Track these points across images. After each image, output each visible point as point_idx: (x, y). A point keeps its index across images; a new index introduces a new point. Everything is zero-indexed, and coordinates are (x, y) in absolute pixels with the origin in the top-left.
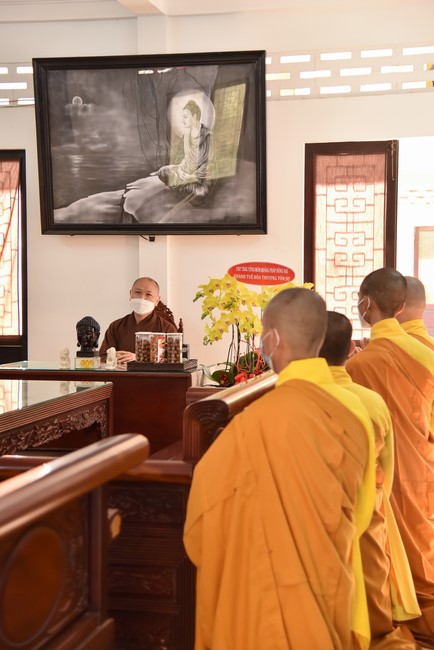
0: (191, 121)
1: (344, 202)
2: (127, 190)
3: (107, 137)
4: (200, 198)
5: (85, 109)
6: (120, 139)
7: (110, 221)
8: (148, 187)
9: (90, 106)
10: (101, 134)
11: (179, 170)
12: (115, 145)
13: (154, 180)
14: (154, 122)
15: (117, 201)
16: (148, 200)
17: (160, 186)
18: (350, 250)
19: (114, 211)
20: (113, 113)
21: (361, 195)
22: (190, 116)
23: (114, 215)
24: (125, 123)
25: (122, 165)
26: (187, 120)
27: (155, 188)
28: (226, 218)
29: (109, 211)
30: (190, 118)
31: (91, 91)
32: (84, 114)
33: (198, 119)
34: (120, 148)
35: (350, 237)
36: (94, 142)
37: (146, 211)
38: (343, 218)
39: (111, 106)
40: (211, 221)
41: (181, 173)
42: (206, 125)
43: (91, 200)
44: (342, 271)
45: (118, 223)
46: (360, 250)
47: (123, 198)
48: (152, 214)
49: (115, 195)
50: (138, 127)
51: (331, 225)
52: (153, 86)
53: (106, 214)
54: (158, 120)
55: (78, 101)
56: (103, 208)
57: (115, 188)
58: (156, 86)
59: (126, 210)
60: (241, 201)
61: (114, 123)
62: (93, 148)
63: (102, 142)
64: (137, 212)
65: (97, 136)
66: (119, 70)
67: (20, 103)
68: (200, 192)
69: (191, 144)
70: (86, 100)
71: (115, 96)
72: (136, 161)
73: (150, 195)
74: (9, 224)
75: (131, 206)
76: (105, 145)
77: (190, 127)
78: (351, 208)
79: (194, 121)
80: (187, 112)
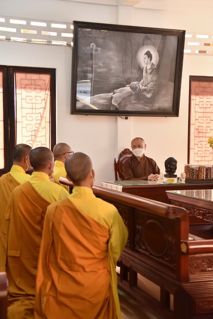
0: (147, 60)
1: (202, 103)
2: (114, 93)
3: (106, 66)
4: (148, 98)
5: (96, 50)
6: (113, 67)
7: (105, 108)
8: (124, 92)
9: (99, 49)
10: (103, 63)
11: (140, 84)
12: (110, 70)
13: (128, 89)
14: (130, 60)
15: (109, 98)
16: (124, 99)
17: (130, 92)
18: (205, 125)
19: (107, 103)
20: (110, 53)
21: (209, 100)
22: (147, 58)
23: (107, 105)
24: (116, 59)
25: (113, 80)
26: (146, 60)
27: (128, 93)
28: (159, 109)
29: (105, 103)
30: (147, 59)
31: (100, 41)
32: (96, 53)
33: (151, 60)
34: (112, 72)
35: (205, 119)
36: (100, 67)
37: (123, 104)
38: (202, 110)
39: (110, 50)
40: (152, 110)
41: (141, 86)
42: (154, 63)
43: (95, 97)
44: (201, 135)
45: (108, 109)
46: (208, 125)
47: (112, 97)
48: (125, 106)
49: (108, 95)
50: (122, 61)
51: (197, 113)
52: (131, 41)
53: (103, 105)
54: (132, 59)
55: (93, 46)
56: (102, 101)
57: (109, 92)
58: (132, 42)
59: (113, 103)
60: (166, 101)
61: (111, 59)
62: (99, 70)
63: (104, 68)
64: (119, 104)
65: (101, 65)
66: (115, 32)
67: (53, 43)
68: (149, 96)
69: (146, 72)
70: (98, 46)
71: (112, 45)
72: (120, 79)
73: (125, 96)
74: (45, 108)
75: (116, 101)
76: (105, 70)
77: (147, 64)
78: (205, 106)
79: (149, 61)
80: (146, 56)
